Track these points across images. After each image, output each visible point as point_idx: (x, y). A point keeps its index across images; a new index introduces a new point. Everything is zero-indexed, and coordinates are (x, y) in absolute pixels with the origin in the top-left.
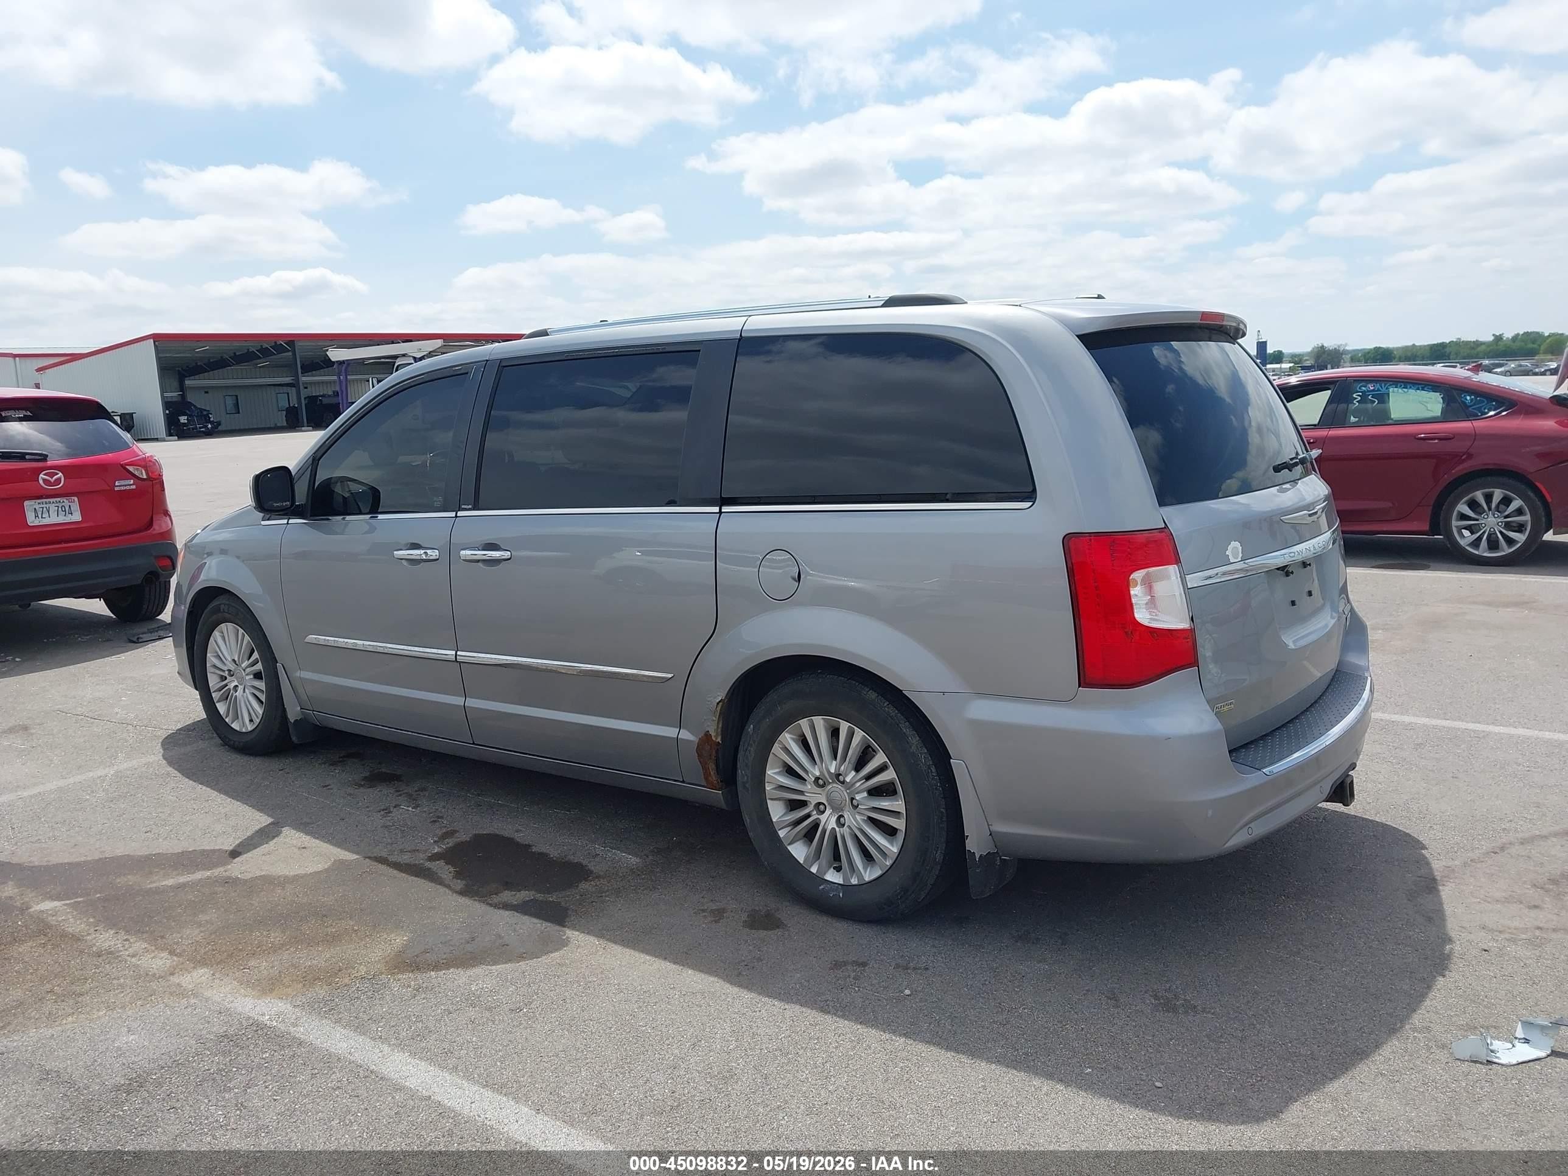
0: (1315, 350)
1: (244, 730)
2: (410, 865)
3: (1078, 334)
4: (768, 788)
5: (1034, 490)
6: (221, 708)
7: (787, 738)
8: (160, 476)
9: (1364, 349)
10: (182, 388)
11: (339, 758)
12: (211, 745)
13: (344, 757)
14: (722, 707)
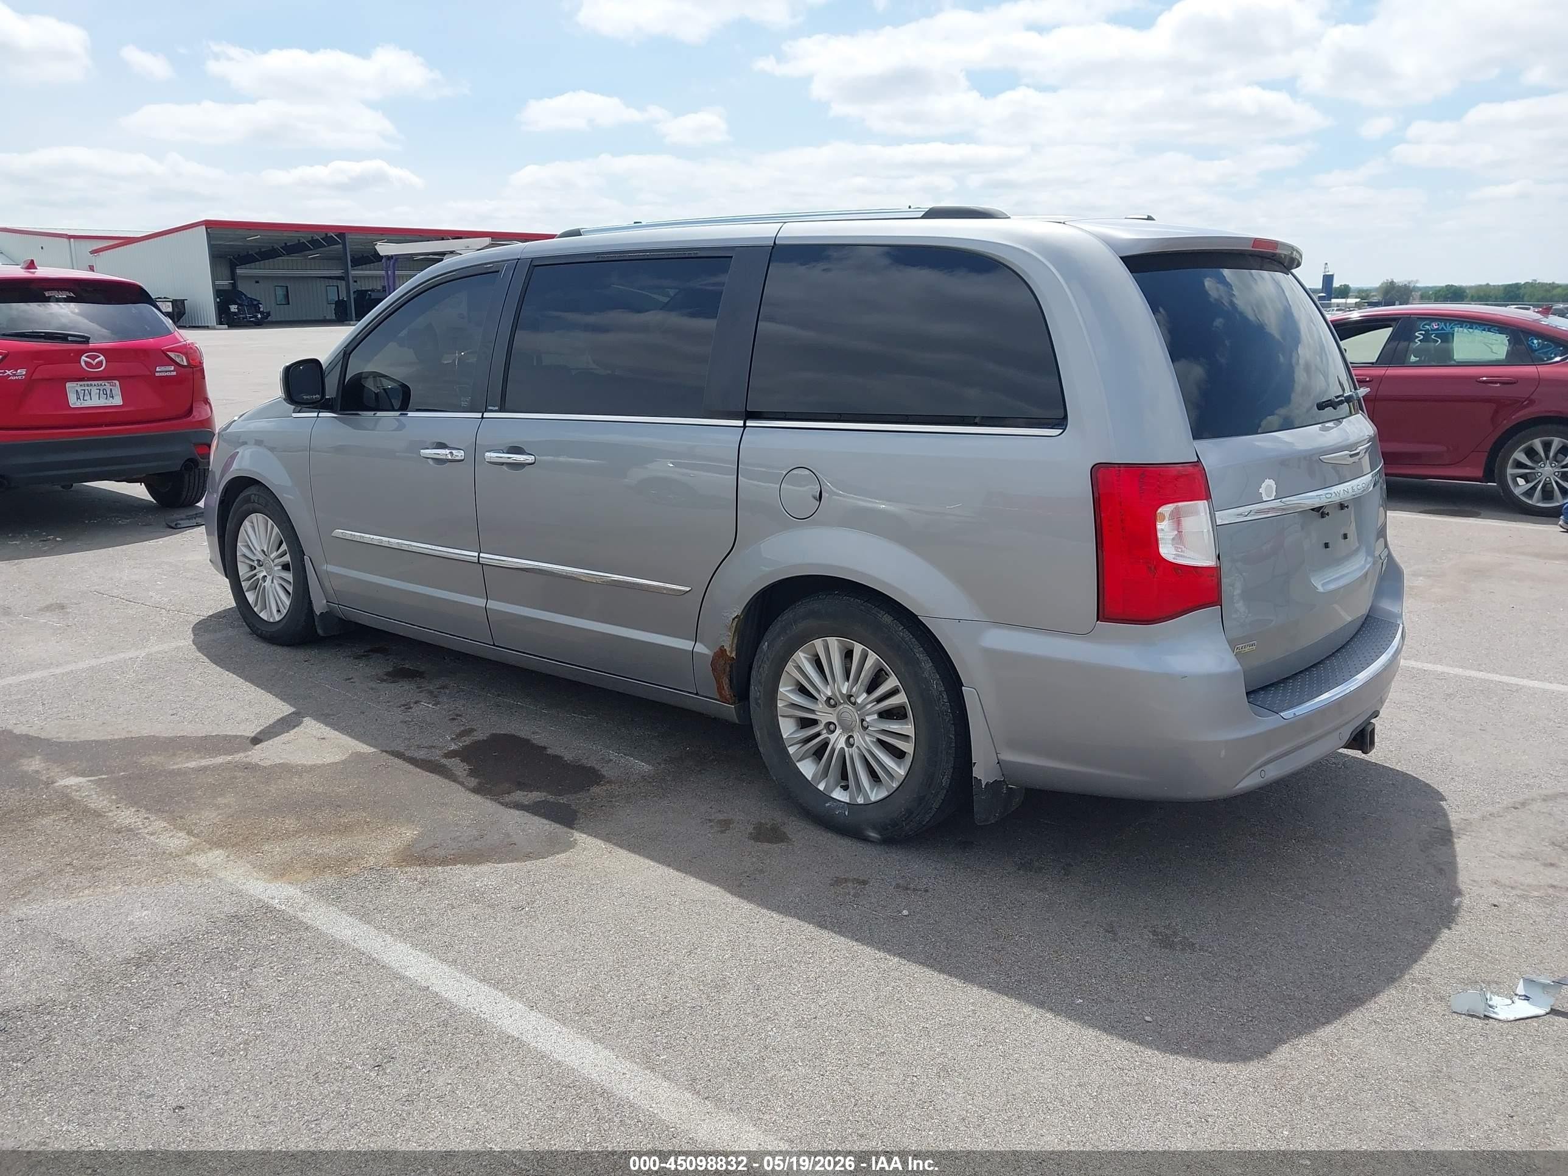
0: (1384, 285)
1: (271, 620)
2: (426, 761)
3: (1121, 255)
4: (780, 704)
5: (1065, 417)
6: (250, 597)
7: (801, 657)
8: (201, 363)
9: (1435, 287)
10: (233, 276)
11: (365, 652)
12: (239, 633)
13: (369, 651)
14: (738, 622)
